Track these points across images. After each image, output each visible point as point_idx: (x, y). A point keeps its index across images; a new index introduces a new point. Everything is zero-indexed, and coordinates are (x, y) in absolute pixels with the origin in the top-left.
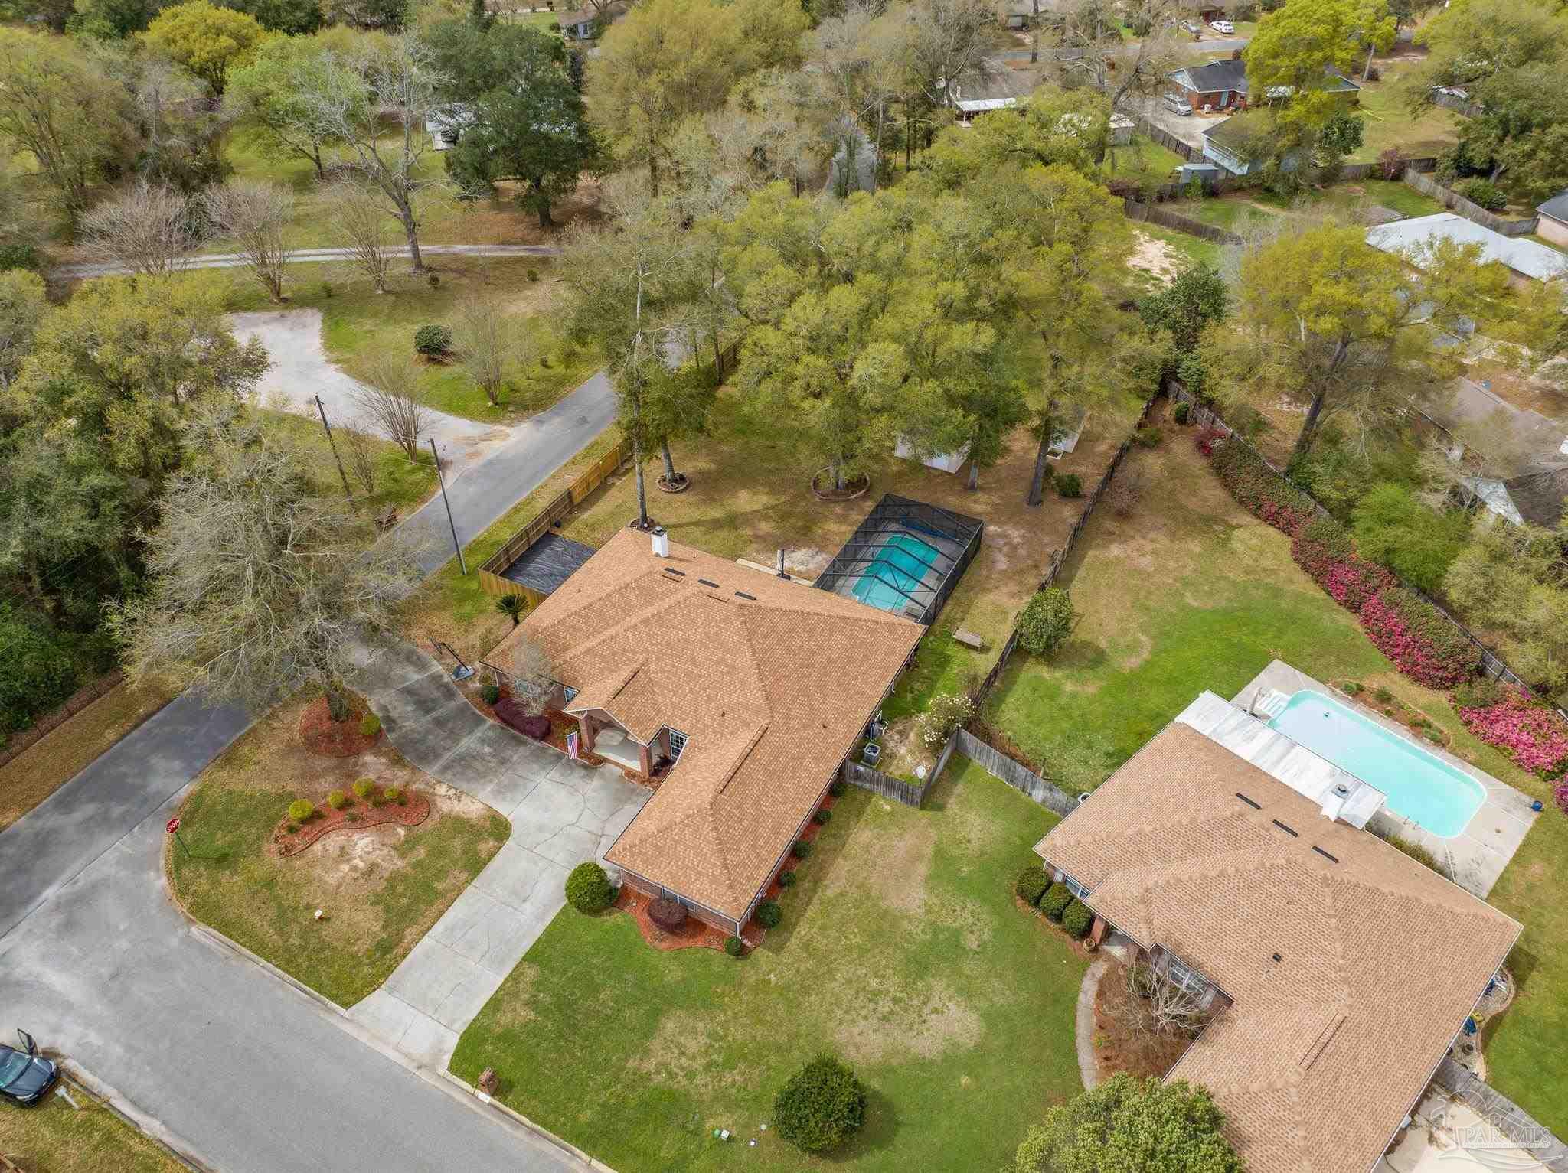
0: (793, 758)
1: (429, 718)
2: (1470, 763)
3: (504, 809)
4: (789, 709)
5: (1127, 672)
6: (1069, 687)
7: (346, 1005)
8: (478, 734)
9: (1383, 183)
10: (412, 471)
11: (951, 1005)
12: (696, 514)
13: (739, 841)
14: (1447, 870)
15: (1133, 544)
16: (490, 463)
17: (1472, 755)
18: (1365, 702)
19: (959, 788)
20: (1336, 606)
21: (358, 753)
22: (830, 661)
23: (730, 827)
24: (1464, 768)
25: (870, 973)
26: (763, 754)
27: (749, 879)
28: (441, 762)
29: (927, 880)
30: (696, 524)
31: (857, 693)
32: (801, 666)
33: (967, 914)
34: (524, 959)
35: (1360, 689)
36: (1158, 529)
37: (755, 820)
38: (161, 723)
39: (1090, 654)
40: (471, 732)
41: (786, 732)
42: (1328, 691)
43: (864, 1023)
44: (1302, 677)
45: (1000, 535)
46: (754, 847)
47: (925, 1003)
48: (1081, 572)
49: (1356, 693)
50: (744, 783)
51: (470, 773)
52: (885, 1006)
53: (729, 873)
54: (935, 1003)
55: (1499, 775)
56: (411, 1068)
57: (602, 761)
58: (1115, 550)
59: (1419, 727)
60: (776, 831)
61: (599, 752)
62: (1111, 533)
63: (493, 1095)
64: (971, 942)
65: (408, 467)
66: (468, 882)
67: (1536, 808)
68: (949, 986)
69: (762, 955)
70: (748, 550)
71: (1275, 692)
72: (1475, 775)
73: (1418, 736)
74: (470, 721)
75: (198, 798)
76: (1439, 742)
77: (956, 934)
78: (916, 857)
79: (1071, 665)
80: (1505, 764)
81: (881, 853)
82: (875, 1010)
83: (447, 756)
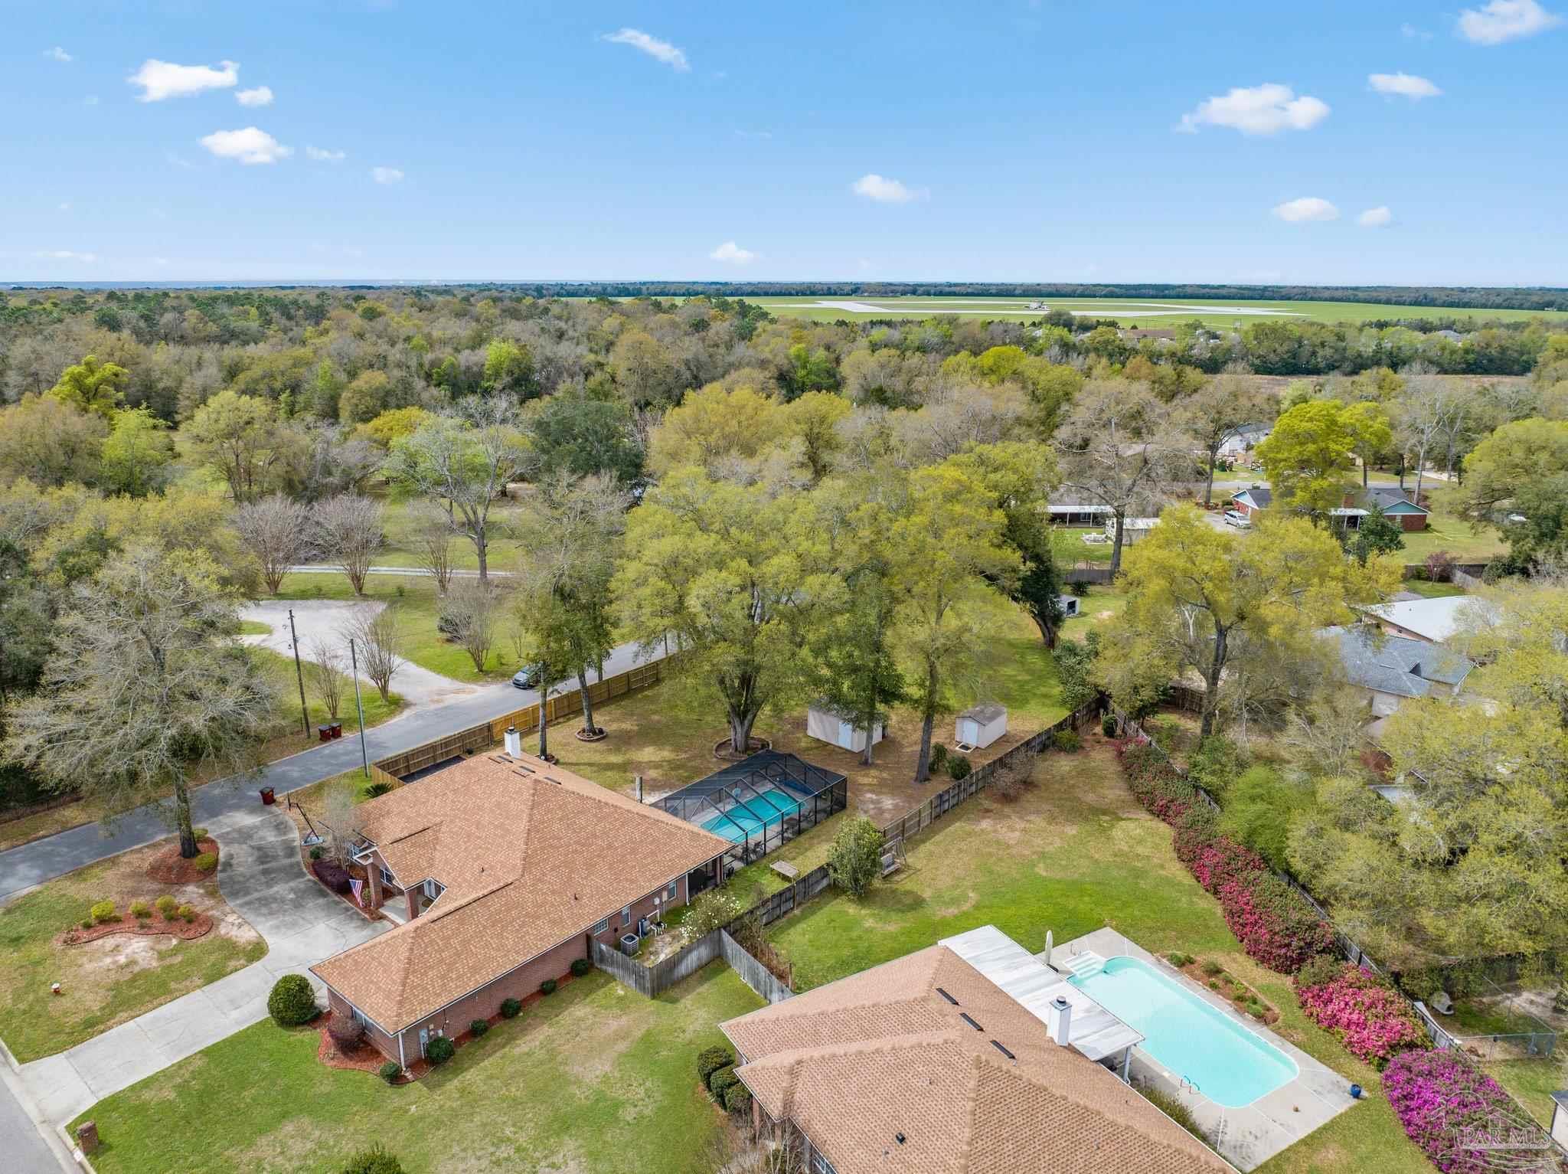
0: (527, 915)
1: (261, 867)
2: (1293, 1043)
3: (270, 940)
4: (544, 875)
5: (937, 919)
6: (869, 923)
7: (22, 1061)
8: (292, 884)
9: (1430, 584)
10: (380, 706)
11: (572, 1164)
12: (597, 758)
13: (431, 968)
14: (1213, 1138)
15: (1007, 822)
16: (446, 708)
17: (1300, 1036)
18: (1192, 974)
19: (704, 989)
20: (1202, 891)
21: (186, 883)
22: (610, 846)
23: (426, 952)
24: (1282, 1047)
25: (510, 1122)
26: (496, 903)
27: (422, 1002)
28: (247, 899)
29: (621, 1055)
30: (591, 765)
31: (627, 880)
32: (576, 843)
33: (642, 1090)
34: (200, 1052)
35: (1191, 962)
36: (1038, 812)
37: (458, 954)
38: (49, 843)
39: (908, 901)
40: (287, 882)
41: (531, 892)
42: (1153, 959)
43: (473, 1161)
44: (1127, 944)
45: (872, 802)
46: (443, 977)
47: (546, 1157)
48: (938, 838)
49: (1183, 964)
50: (462, 922)
51: (264, 910)
52: (503, 1152)
53: (403, 991)
54: (558, 1159)
55: (1324, 1058)
56: (36, 1120)
57: (382, 917)
58: (986, 824)
59: (1243, 1001)
60: (475, 970)
61: (383, 911)
62: (987, 811)
63: (86, 1154)
64: (629, 1114)
65: (379, 703)
66: (199, 987)
67: (1356, 1095)
68: (581, 1146)
69: (416, 1088)
70: (625, 786)
71: (1092, 954)
72: (1294, 1055)
73: (1241, 1011)
74: (293, 872)
75: (32, 896)
76: (1263, 1018)
77: (617, 1105)
78: (621, 1035)
79: (883, 906)
80: (1337, 1049)
81: (590, 1028)
82: (492, 1154)
83: (256, 895)
